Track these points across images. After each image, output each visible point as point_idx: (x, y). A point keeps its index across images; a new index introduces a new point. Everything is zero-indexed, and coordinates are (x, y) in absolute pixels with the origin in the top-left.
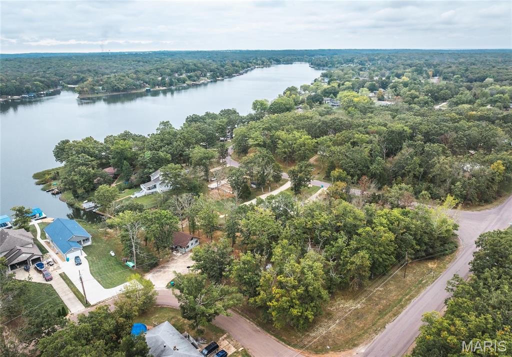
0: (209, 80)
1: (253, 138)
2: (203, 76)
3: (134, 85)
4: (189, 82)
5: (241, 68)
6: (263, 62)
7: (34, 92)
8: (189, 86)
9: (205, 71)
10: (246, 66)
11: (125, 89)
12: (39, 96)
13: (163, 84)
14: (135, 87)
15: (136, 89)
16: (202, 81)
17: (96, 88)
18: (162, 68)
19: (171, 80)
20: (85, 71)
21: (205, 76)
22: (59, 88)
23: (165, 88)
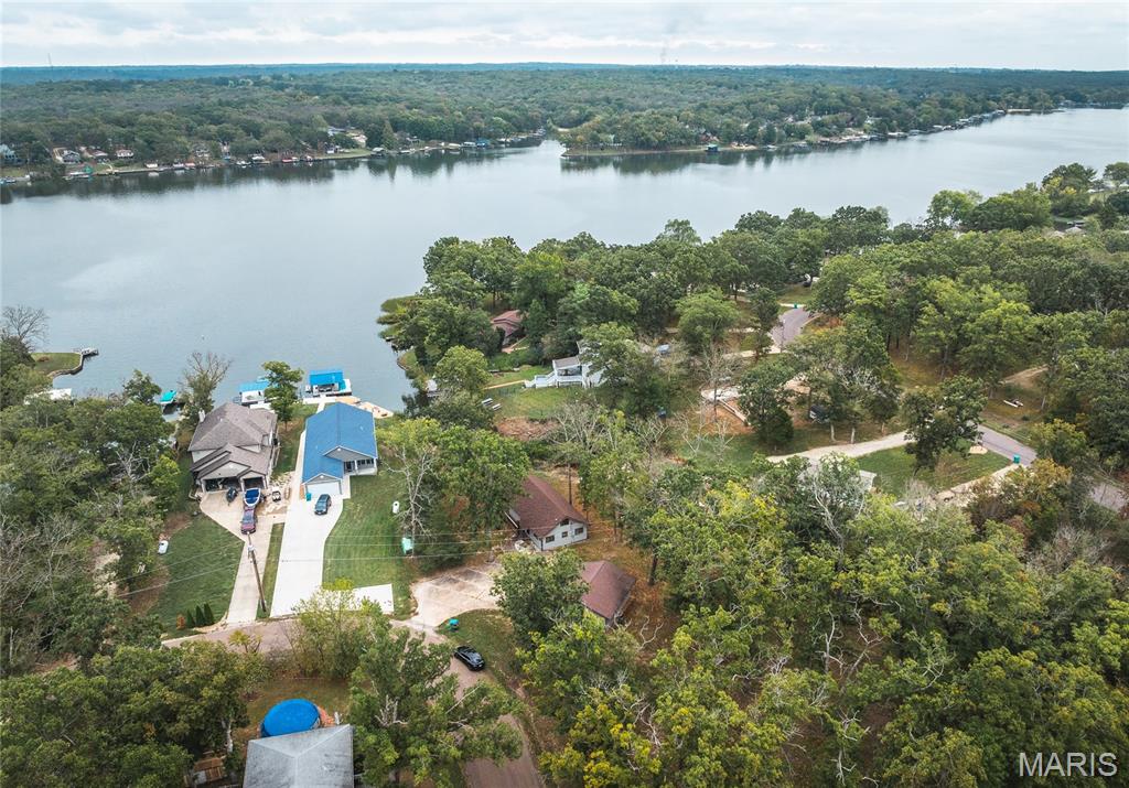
0: (866, 137)
1: (860, 288)
2: (854, 126)
3: (683, 137)
4: (813, 138)
5: (962, 112)
6: (1033, 99)
7: (489, 137)
8: (813, 147)
9: (863, 114)
10: (979, 106)
11: (662, 145)
12: (498, 145)
13: (750, 137)
14: (683, 141)
15: (688, 145)
16: (848, 138)
17: (602, 136)
18: (761, 100)
19: (770, 128)
20: (598, 100)
21: (859, 125)
22: (540, 132)
23: (752, 147)
